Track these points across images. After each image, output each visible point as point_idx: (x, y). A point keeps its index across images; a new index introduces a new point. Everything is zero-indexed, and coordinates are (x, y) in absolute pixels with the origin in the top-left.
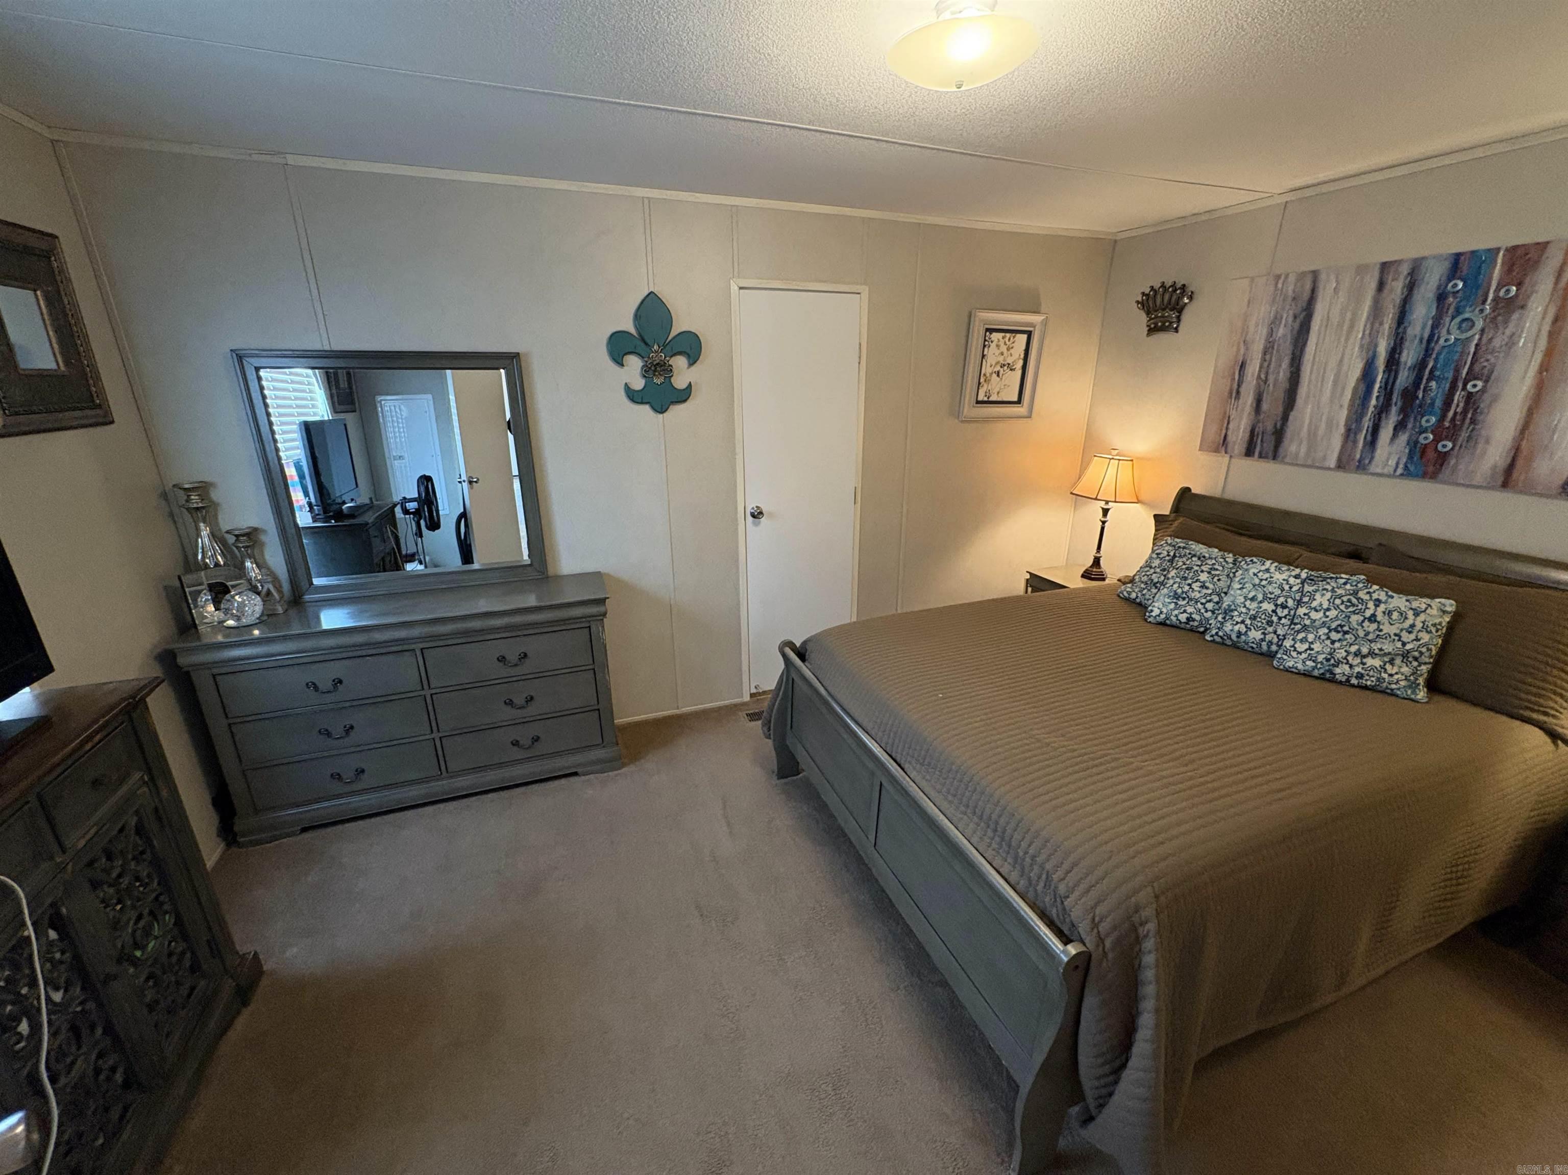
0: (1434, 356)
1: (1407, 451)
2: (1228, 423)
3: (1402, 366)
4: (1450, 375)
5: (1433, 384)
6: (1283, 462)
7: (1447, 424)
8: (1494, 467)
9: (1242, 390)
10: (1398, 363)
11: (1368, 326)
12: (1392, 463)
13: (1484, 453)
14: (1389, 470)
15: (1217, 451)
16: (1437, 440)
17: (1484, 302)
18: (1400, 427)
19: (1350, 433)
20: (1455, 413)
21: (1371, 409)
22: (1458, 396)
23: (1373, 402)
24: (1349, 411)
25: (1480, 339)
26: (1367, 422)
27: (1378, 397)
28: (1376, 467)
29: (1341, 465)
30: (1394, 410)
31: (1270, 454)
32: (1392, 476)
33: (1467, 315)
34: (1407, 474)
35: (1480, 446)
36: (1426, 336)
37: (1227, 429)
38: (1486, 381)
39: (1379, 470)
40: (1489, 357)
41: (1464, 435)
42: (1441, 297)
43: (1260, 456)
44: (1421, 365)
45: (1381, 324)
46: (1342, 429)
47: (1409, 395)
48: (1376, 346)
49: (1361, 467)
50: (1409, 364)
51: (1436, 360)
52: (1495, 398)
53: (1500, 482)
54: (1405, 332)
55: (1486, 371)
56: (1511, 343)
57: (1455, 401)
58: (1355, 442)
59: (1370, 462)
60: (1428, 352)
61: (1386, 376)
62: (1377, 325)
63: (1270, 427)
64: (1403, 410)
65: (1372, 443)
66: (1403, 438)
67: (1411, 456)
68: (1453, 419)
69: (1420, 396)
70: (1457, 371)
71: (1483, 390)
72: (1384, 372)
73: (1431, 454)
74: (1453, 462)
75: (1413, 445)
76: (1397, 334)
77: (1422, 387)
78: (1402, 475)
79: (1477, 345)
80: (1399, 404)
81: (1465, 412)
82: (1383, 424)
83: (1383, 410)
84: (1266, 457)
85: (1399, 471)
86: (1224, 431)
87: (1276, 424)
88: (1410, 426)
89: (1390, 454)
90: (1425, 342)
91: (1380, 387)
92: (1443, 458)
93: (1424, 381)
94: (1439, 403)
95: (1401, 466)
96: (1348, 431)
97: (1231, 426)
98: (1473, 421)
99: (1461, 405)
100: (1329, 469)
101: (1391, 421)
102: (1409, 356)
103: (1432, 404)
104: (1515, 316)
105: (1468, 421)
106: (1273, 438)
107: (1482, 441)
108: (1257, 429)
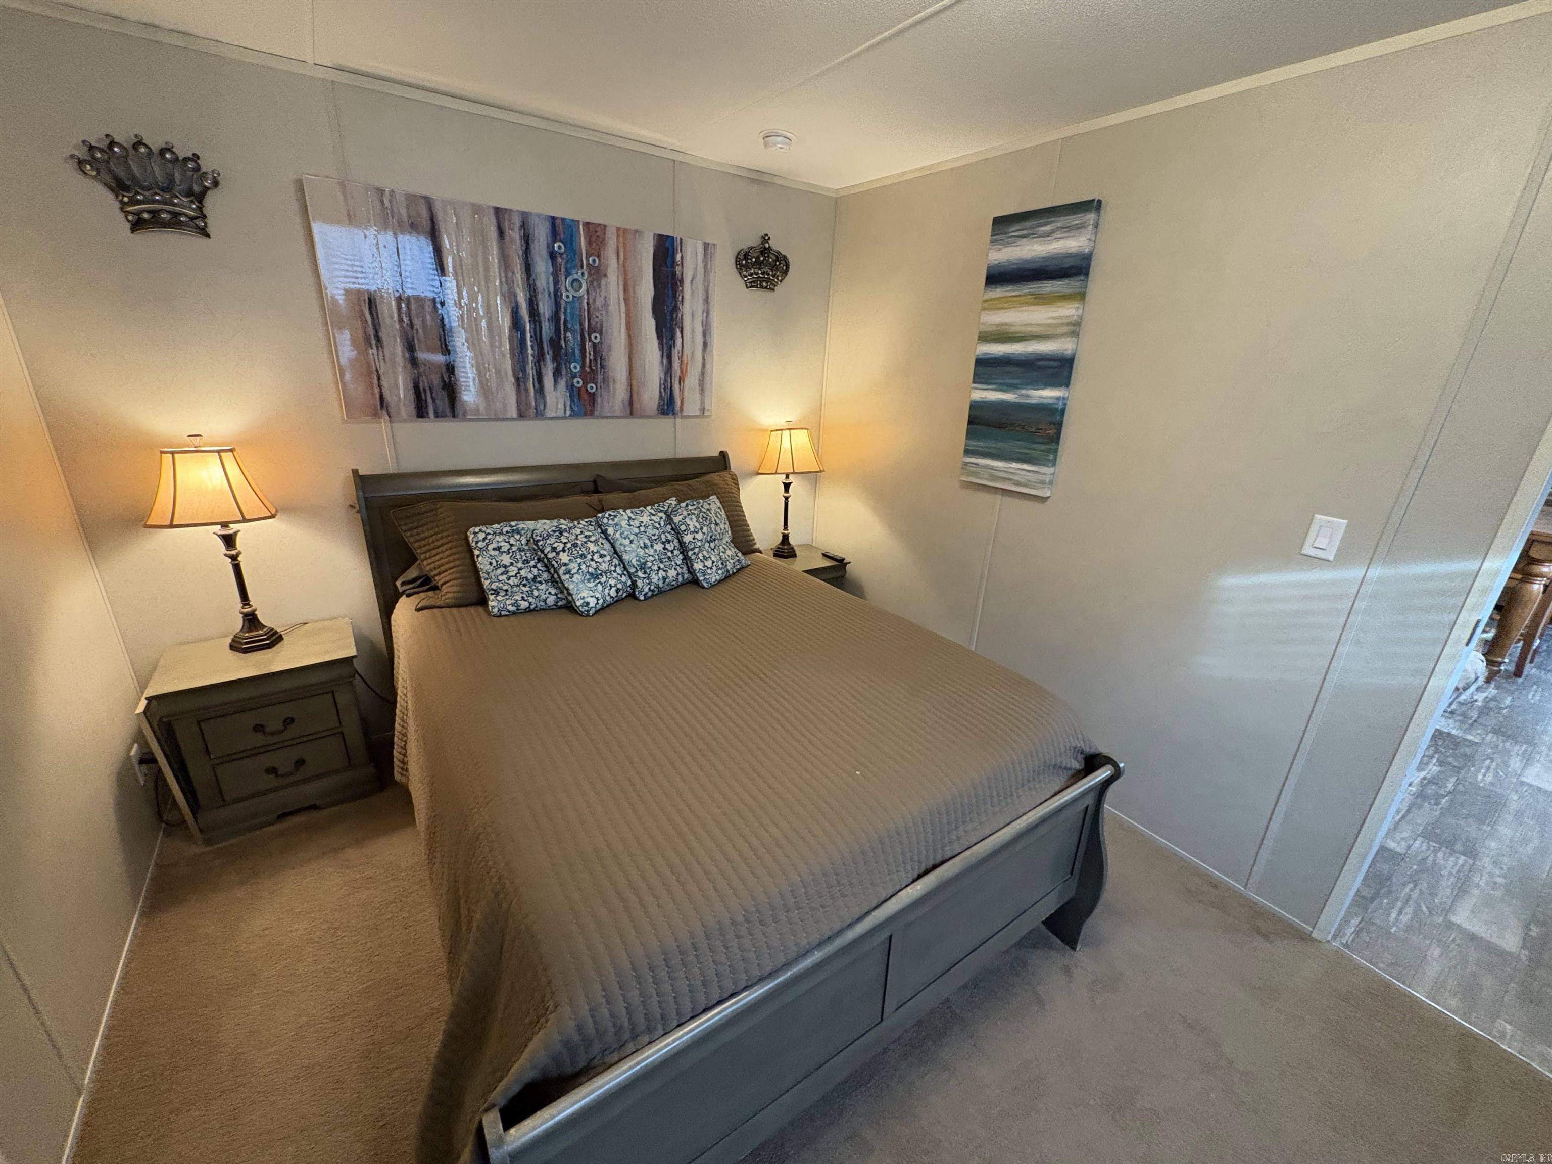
0: (563, 310)
1: (568, 394)
2: (379, 379)
3: (542, 319)
4: (577, 327)
5: (569, 335)
6: (464, 418)
7: (587, 369)
8: (623, 401)
9: (383, 334)
10: (539, 315)
11: (503, 274)
12: (561, 406)
13: (614, 389)
14: (560, 413)
15: (375, 415)
16: (585, 383)
17: (582, 267)
18: (557, 373)
19: (520, 382)
20: (590, 360)
21: (531, 358)
22: (588, 345)
23: (530, 351)
24: (512, 359)
25: (588, 299)
26: (530, 371)
27: (532, 346)
28: (550, 413)
29: (521, 415)
30: (548, 358)
31: (448, 412)
32: (564, 418)
33: (575, 276)
34: (574, 415)
35: (611, 385)
36: (552, 290)
37: (380, 386)
38: (601, 333)
39: (553, 415)
40: (597, 314)
41: (600, 377)
42: (553, 256)
43: (437, 415)
44: (555, 318)
45: (513, 273)
46: (512, 379)
47: (555, 343)
48: (515, 296)
49: (539, 414)
50: (547, 316)
51: (565, 313)
52: (610, 348)
53: (629, 412)
54: (535, 285)
55: (598, 325)
56: (606, 305)
57: (587, 350)
58: (526, 390)
59: (544, 409)
60: (557, 304)
61: (533, 326)
62: (510, 274)
63: (436, 381)
64: (555, 358)
65: (540, 390)
66: (562, 383)
67: (572, 400)
68: (590, 366)
69: (564, 345)
70: (581, 325)
71: (601, 342)
72: (530, 321)
73: (584, 395)
74: (599, 400)
75: (571, 387)
76: (530, 285)
77: (562, 337)
78: (570, 416)
79: (588, 304)
80: (551, 352)
81: (595, 359)
82: (543, 371)
83: (540, 358)
84: (445, 416)
85: (568, 413)
86: (377, 390)
87: (442, 377)
88: (564, 373)
89: (557, 398)
90: (552, 295)
91: (531, 337)
92: (592, 397)
93: (562, 332)
94: (577, 352)
95: (568, 408)
96: (517, 380)
97: (384, 383)
98: (602, 367)
99: (592, 353)
100: (512, 419)
101: (549, 369)
102: (545, 308)
103: (574, 352)
104: (603, 282)
105: (599, 366)
106: (445, 393)
107: (611, 381)
108: (421, 385)
